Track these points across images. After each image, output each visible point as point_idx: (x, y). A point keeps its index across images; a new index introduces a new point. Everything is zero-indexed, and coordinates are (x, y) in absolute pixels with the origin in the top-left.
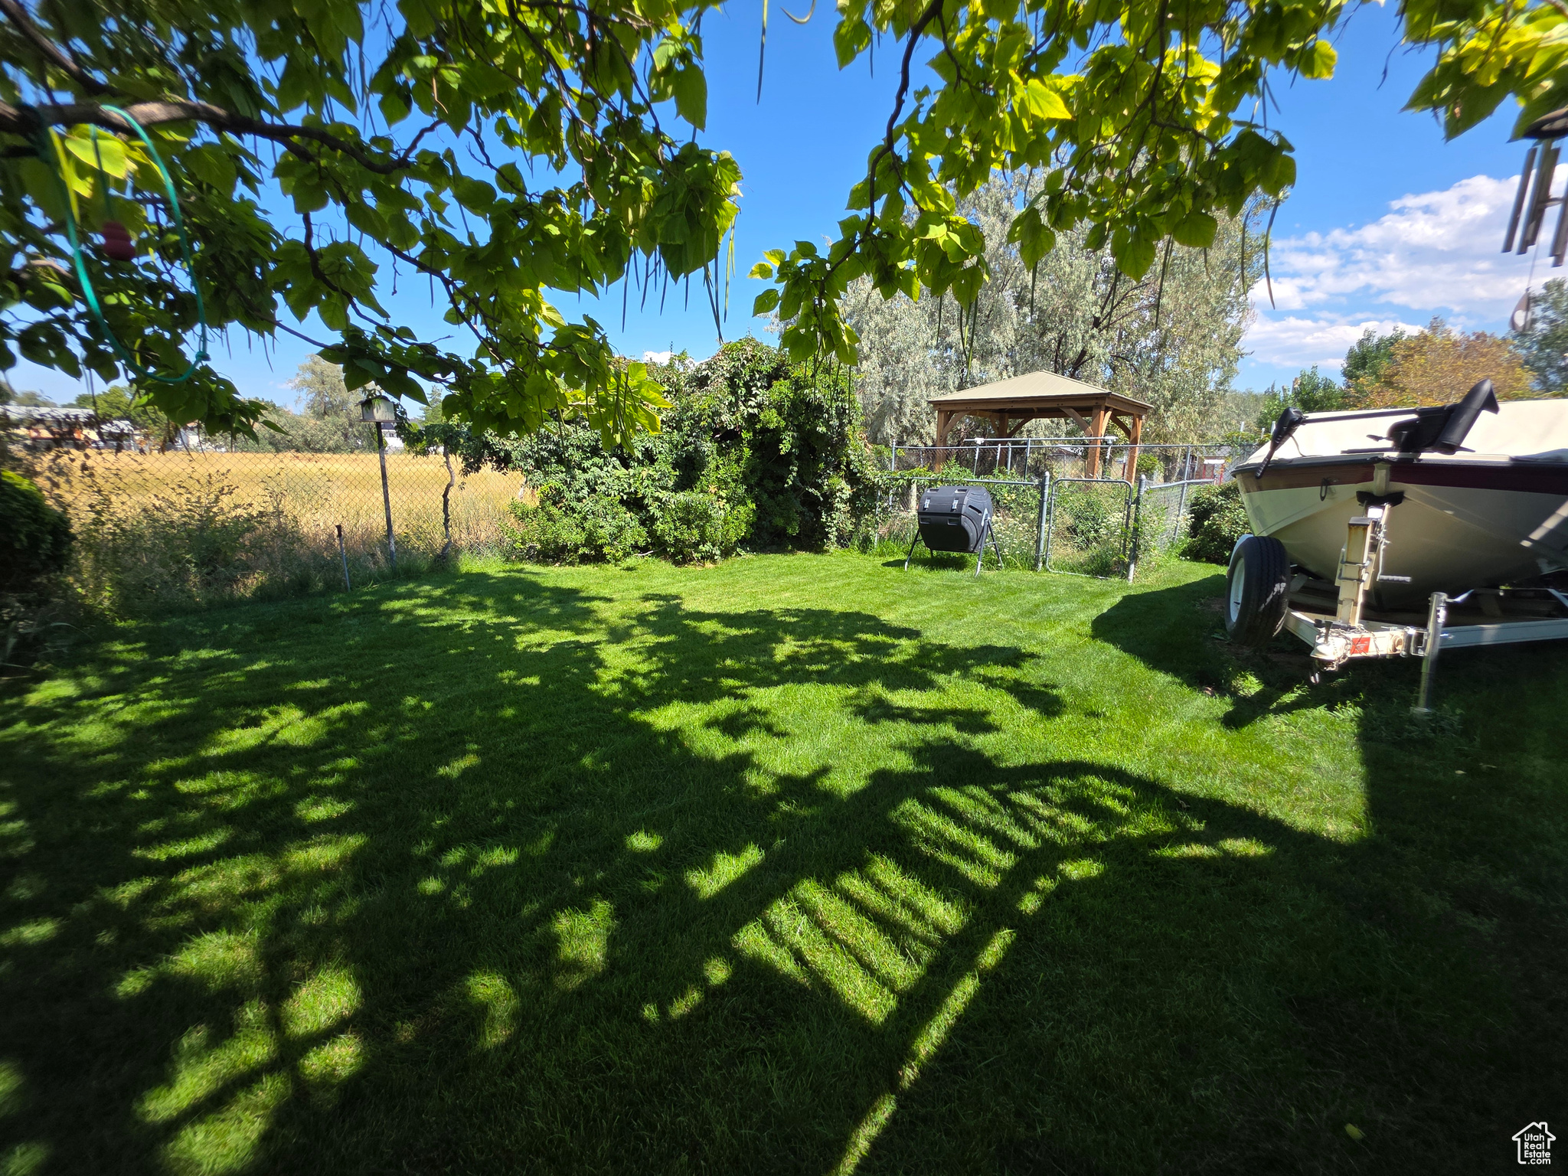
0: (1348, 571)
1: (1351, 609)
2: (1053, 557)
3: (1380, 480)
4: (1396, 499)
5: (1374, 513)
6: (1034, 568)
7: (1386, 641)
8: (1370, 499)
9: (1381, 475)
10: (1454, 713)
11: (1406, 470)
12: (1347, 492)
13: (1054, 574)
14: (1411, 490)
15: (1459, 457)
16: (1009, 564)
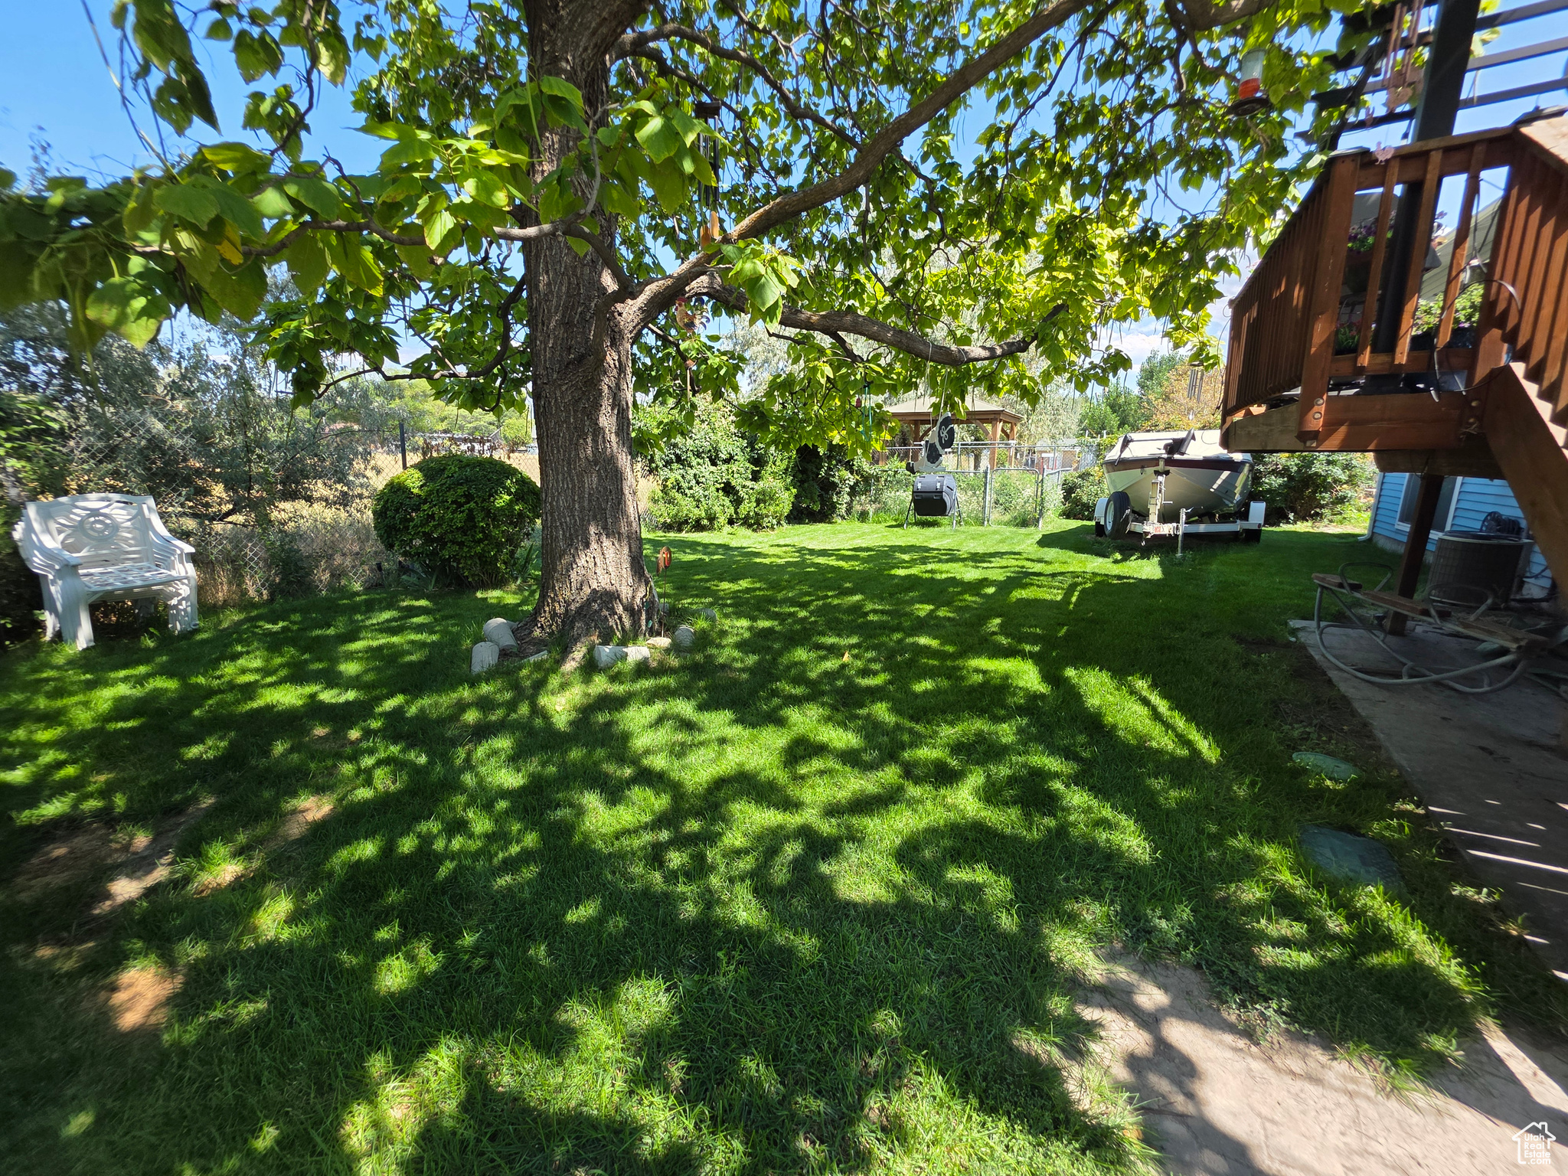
0: (1153, 501)
1: (1154, 517)
2: (992, 517)
3: (1161, 466)
4: (1167, 473)
5: (1161, 479)
6: (982, 524)
7: (1167, 529)
8: (1157, 473)
9: (1162, 463)
10: (1189, 555)
11: (1169, 462)
12: (1150, 470)
13: (994, 527)
14: (1172, 469)
15: (1185, 457)
16: (967, 523)
